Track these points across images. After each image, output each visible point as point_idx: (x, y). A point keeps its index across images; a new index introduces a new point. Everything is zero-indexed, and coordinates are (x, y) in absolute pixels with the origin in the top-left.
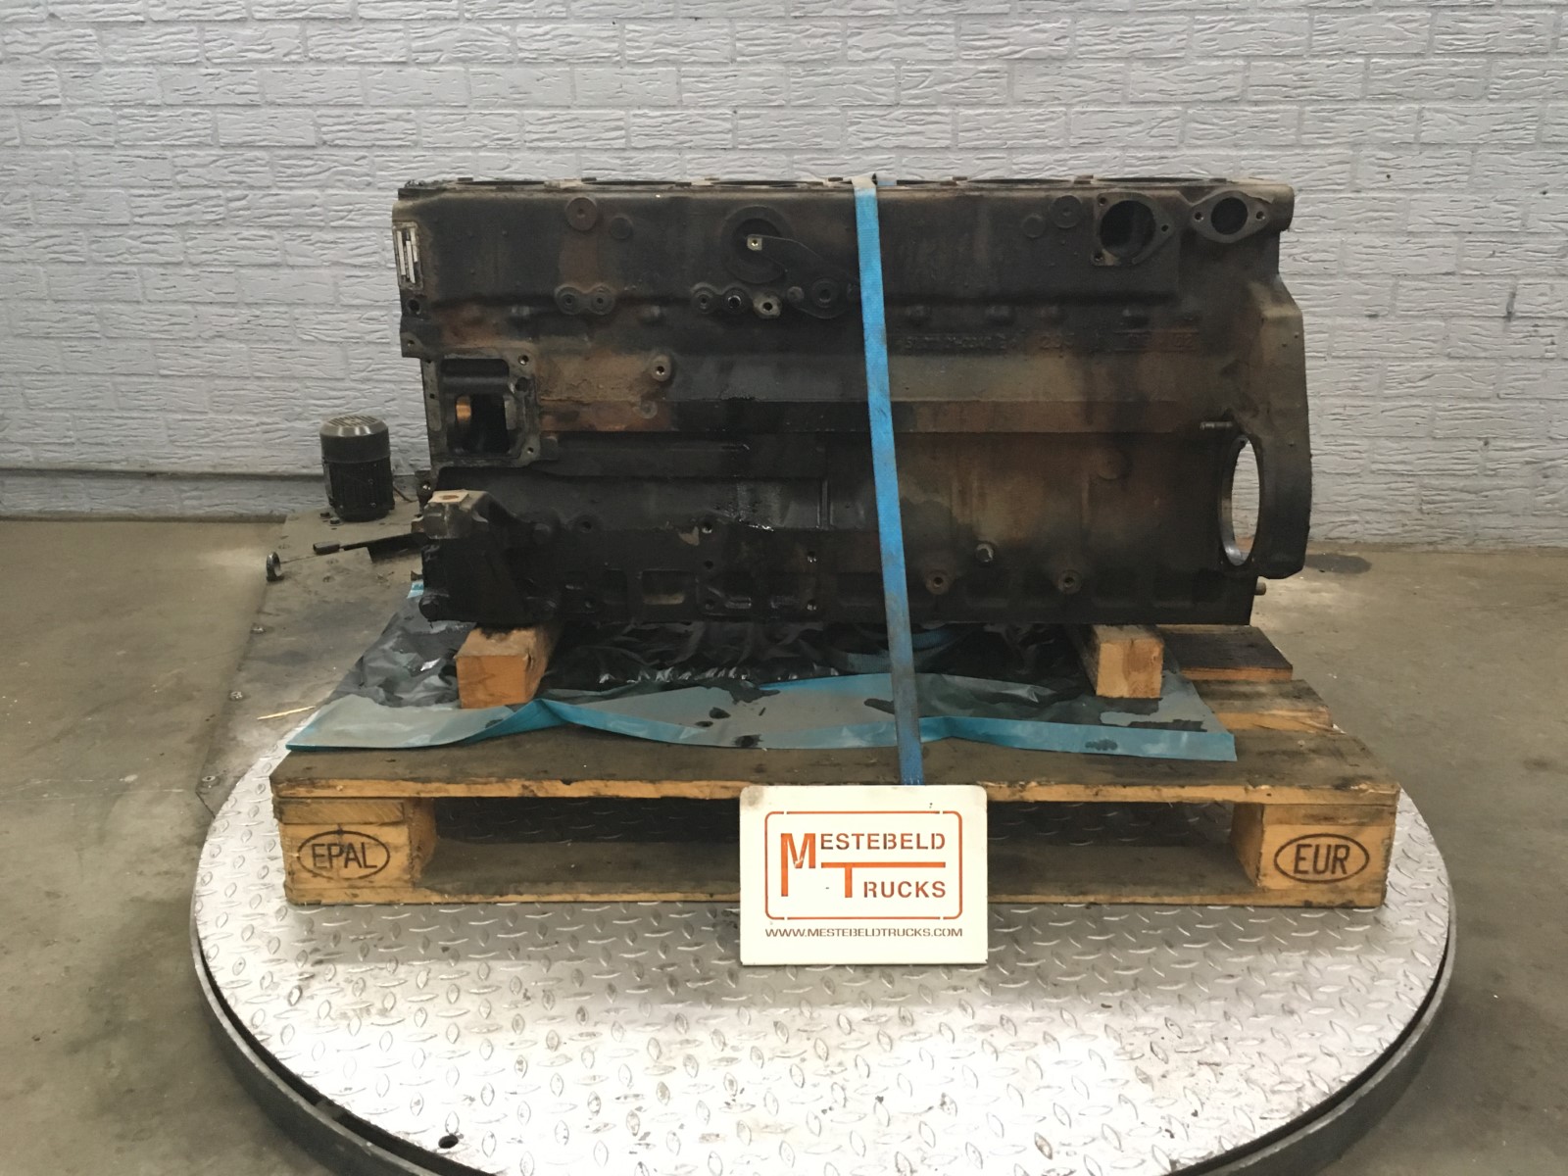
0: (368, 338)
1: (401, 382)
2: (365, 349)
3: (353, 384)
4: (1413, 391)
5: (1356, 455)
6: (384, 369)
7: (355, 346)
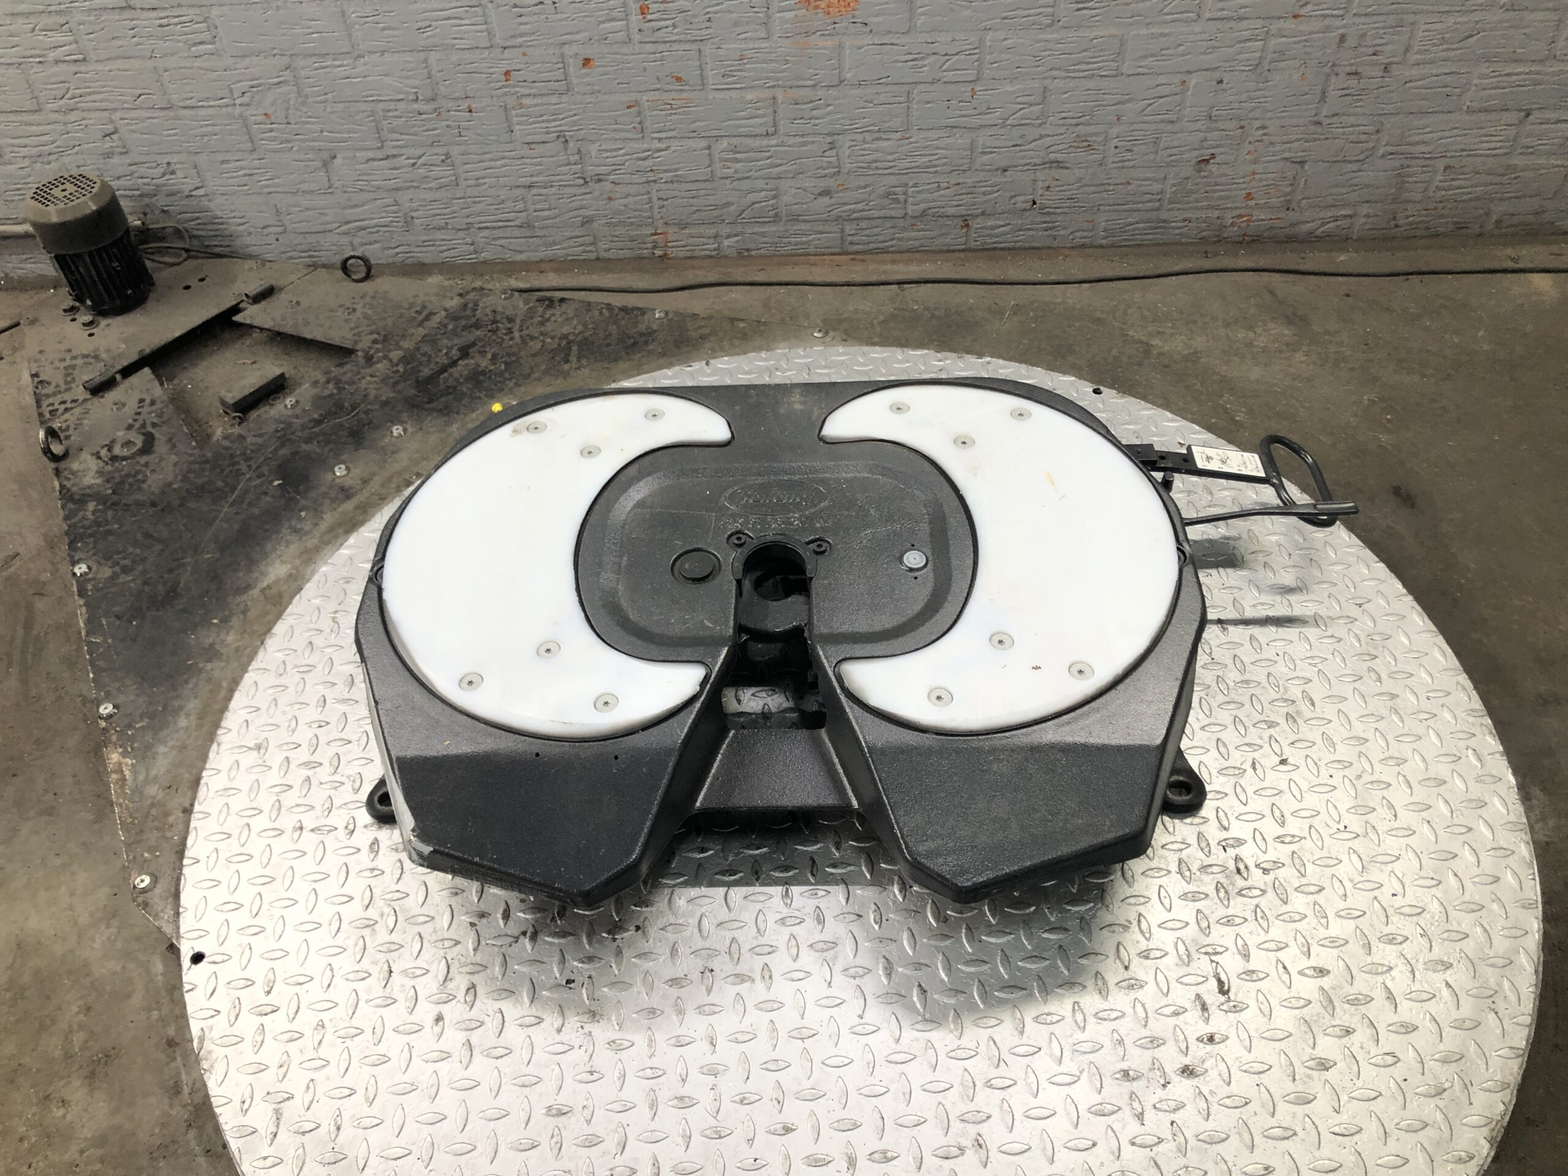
0: (52, 55)
1: (115, 110)
2: (55, 69)
3: (54, 117)
4: (1451, 54)
5: (1364, 137)
6: (89, 94)
7: (39, 68)
